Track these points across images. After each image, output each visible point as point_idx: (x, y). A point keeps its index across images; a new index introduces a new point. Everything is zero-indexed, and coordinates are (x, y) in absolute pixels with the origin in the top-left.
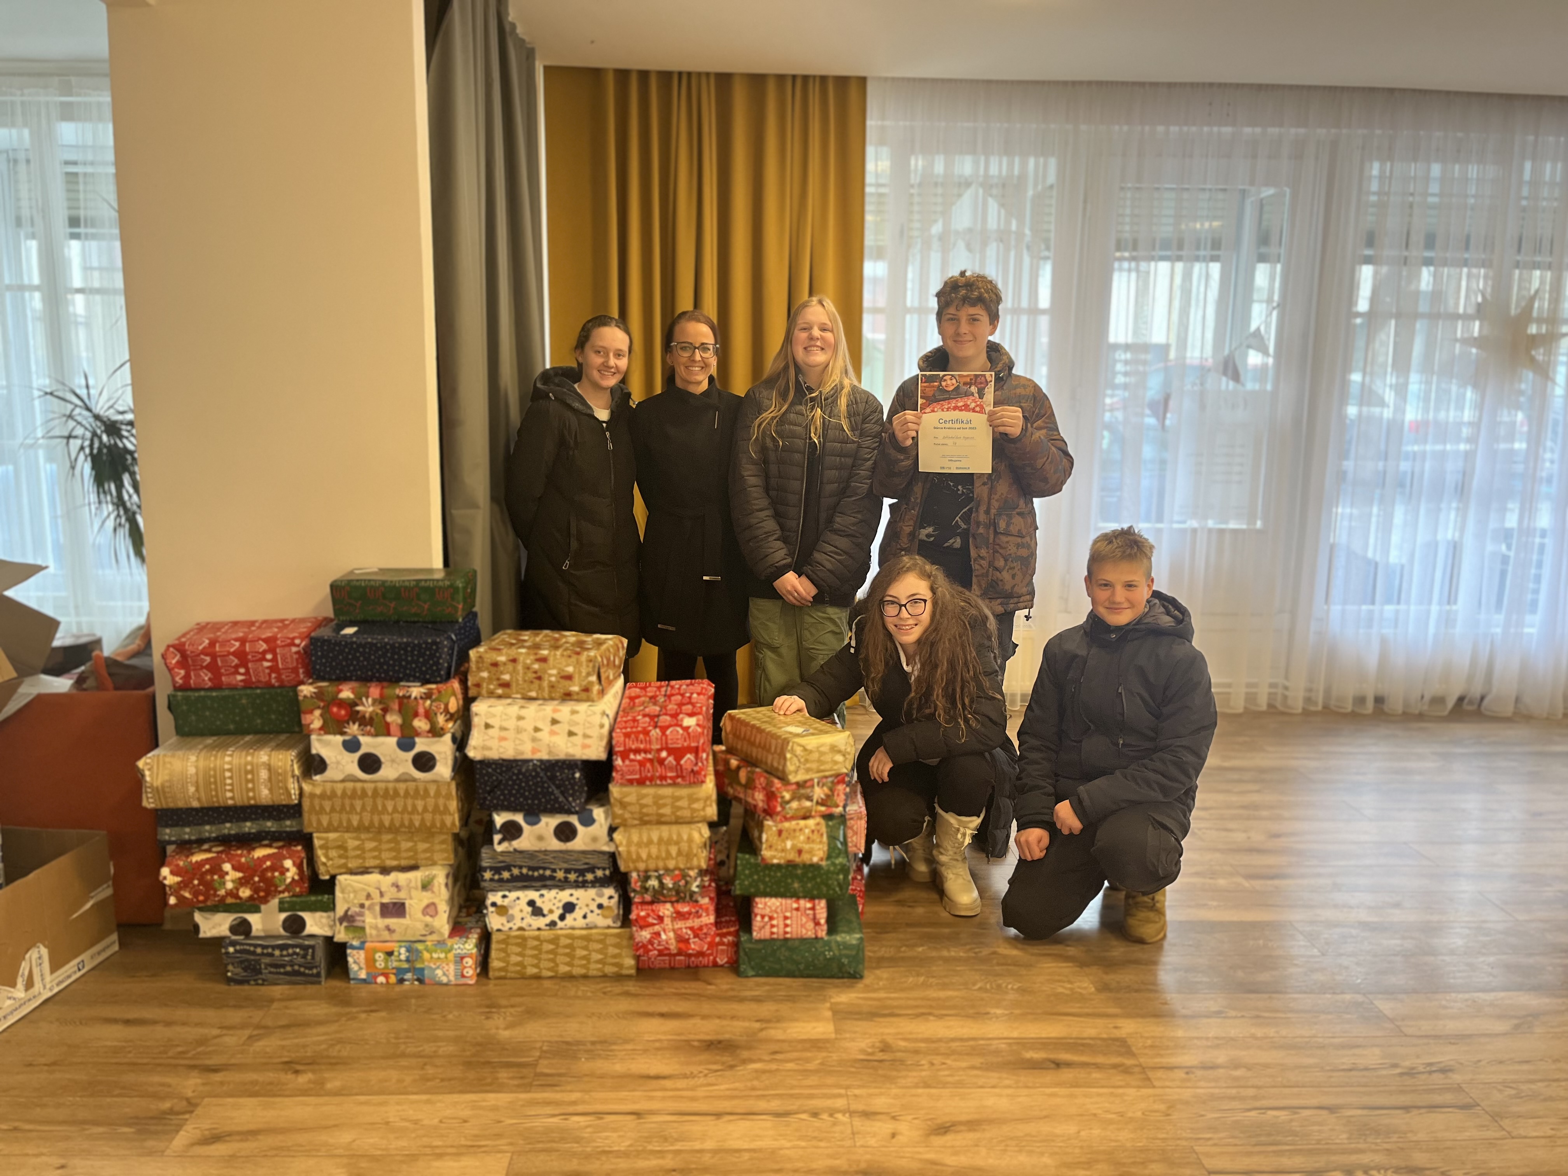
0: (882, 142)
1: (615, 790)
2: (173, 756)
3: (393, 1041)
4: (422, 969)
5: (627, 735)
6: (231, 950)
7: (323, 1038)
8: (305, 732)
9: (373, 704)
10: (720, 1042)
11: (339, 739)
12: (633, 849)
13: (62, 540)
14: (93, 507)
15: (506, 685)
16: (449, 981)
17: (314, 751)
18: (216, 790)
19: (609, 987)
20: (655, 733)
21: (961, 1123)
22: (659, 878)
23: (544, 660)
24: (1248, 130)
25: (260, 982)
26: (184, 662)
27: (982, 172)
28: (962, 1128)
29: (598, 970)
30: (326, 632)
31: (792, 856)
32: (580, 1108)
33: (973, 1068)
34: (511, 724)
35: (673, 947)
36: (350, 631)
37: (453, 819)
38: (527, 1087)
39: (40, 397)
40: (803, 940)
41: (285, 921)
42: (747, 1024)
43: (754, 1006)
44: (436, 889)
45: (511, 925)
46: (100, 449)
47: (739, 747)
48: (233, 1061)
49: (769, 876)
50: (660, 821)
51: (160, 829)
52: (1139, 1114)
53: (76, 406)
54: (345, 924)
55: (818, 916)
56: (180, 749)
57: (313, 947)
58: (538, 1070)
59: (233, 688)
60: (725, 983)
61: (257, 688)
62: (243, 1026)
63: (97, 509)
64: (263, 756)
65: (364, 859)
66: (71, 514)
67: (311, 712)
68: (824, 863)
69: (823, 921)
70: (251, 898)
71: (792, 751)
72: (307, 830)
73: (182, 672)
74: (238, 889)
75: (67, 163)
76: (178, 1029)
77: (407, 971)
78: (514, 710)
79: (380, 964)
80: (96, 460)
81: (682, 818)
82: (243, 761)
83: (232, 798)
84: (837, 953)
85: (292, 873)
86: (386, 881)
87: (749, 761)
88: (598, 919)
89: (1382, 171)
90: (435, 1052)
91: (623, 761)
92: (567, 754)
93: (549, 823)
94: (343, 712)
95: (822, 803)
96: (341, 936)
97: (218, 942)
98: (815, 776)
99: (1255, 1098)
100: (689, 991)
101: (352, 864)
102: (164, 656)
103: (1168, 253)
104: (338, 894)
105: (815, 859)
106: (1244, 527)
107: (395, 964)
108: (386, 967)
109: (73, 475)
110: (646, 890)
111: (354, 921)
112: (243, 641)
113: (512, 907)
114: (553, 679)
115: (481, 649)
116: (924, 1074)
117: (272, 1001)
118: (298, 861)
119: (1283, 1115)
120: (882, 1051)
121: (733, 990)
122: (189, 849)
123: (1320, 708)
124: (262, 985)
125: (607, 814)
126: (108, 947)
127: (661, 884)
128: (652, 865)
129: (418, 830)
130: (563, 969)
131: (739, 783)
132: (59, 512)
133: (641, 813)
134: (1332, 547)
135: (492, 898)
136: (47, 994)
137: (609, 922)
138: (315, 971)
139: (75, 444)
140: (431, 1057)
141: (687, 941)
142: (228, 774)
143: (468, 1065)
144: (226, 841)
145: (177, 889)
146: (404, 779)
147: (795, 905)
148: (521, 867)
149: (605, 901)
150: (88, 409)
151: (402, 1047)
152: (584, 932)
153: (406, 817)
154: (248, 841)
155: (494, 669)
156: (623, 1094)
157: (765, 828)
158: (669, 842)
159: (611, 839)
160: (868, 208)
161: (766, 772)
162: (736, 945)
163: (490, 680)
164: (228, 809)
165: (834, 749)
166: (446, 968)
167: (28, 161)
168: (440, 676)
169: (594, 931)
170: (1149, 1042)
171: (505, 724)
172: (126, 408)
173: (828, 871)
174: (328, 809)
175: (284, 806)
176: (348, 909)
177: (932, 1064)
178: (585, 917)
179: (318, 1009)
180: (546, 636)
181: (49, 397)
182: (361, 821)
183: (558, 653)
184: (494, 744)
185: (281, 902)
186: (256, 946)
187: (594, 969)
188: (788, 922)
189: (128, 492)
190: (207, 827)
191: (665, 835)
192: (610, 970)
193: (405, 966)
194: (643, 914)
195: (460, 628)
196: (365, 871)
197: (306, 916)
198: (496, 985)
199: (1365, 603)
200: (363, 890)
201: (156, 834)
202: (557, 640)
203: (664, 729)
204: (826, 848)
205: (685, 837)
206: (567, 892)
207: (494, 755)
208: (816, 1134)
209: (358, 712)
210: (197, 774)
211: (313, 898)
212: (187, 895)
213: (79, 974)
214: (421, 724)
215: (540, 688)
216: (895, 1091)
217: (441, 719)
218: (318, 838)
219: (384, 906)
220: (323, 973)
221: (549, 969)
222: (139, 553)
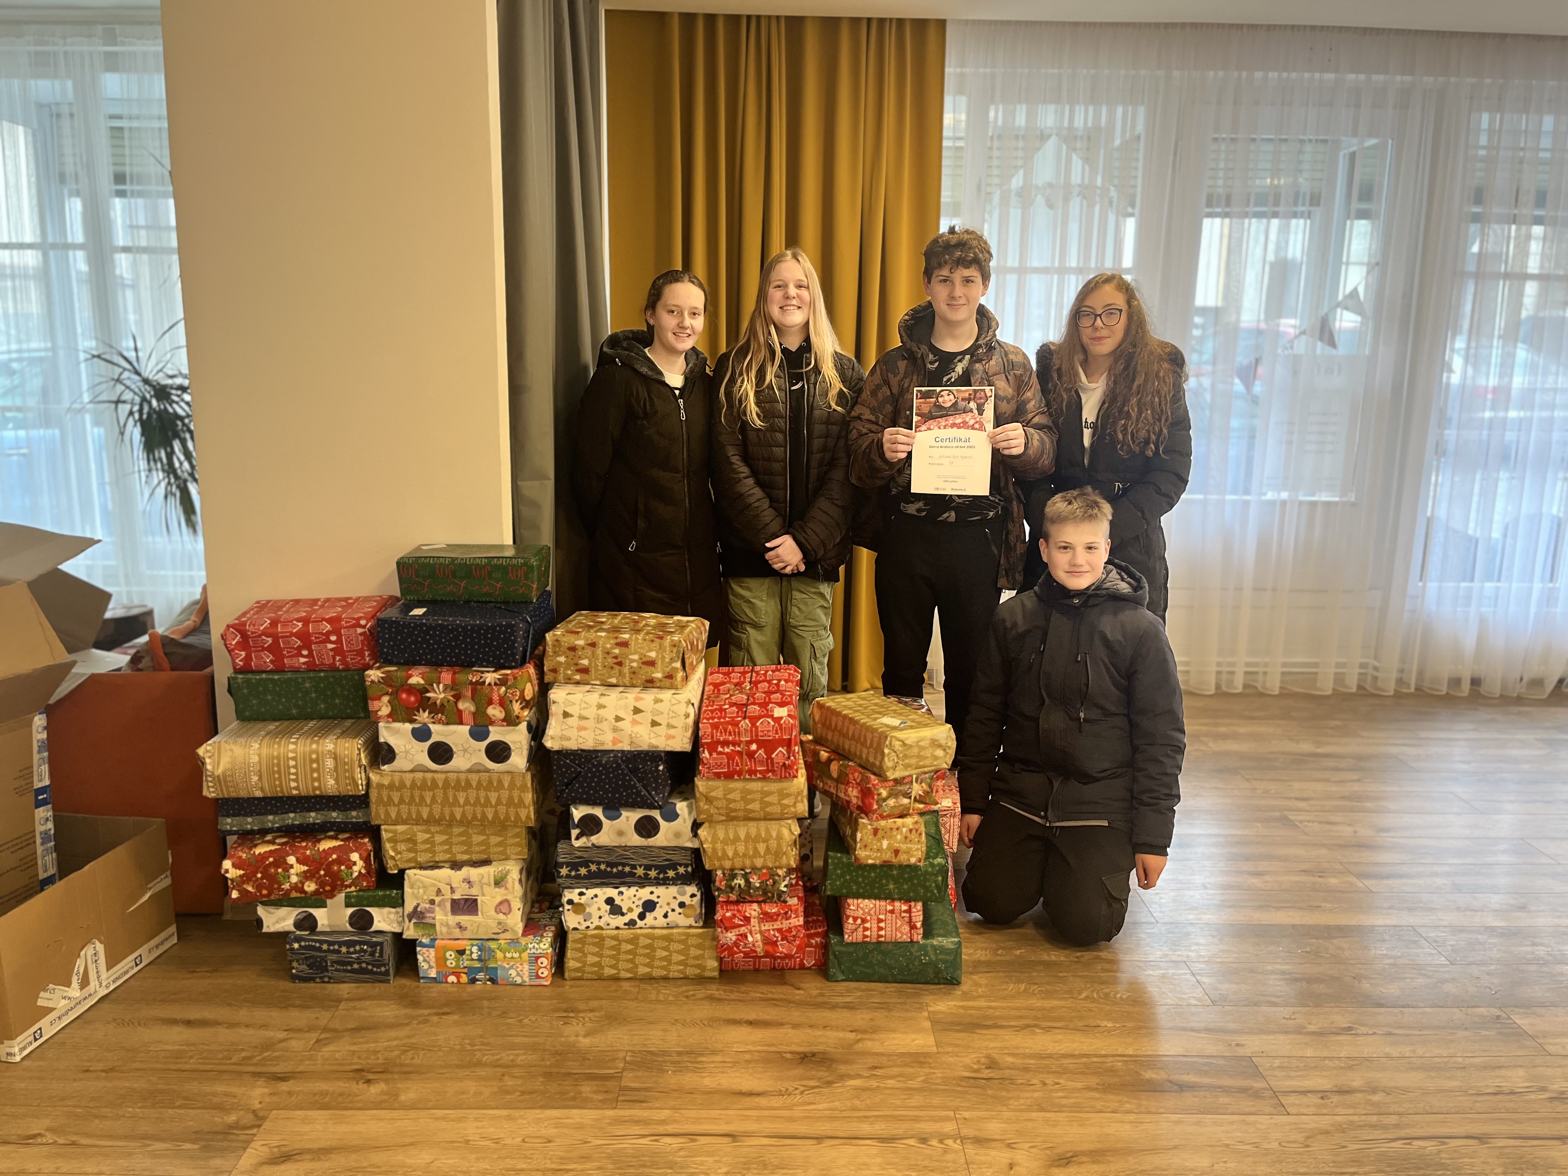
0: (960, 91)
1: (700, 784)
2: (235, 743)
3: (468, 1047)
4: (496, 969)
5: (715, 726)
6: (296, 946)
7: (395, 1043)
8: (373, 719)
9: (444, 691)
10: (814, 1055)
11: (409, 726)
12: (719, 846)
13: (110, 506)
14: (143, 475)
15: (585, 671)
16: (524, 981)
17: (382, 740)
18: (280, 779)
19: (690, 990)
20: (745, 724)
21: (1083, 1153)
22: (746, 877)
23: (624, 644)
24: (1351, 77)
25: (326, 979)
26: (244, 644)
27: (1066, 124)
28: (1085, 1159)
29: (679, 971)
30: (392, 613)
31: (888, 856)
32: (670, 1129)
33: (1088, 1088)
34: (591, 712)
35: (760, 949)
36: (419, 611)
37: (528, 813)
38: (613, 1103)
39: (86, 360)
40: (897, 944)
41: (352, 916)
42: (841, 1035)
43: (846, 1014)
44: (509, 885)
45: (588, 923)
46: (149, 414)
47: (829, 738)
48: (301, 1068)
49: (863, 876)
50: (748, 818)
51: (220, 819)
52: (1275, 1145)
53: (125, 369)
54: (414, 921)
55: (914, 919)
56: (241, 736)
57: (381, 944)
58: (623, 1084)
59: (296, 671)
60: (813, 986)
61: (321, 671)
62: (310, 1029)
63: (147, 477)
64: (329, 744)
65: (434, 853)
66: (120, 480)
67: (379, 698)
68: (921, 864)
69: (919, 925)
70: (316, 892)
71: (891, 746)
72: (375, 822)
73: (243, 654)
74: (303, 884)
75: (112, 117)
76: (242, 1031)
77: (480, 970)
78: (594, 698)
79: (451, 962)
80: (146, 426)
81: (772, 814)
82: (308, 749)
83: (296, 788)
84: (933, 957)
85: (359, 867)
86: (457, 877)
87: (839, 754)
88: (678, 918)
89: (1492, 122)
90: (513, 1060)
91: (711, 754)
92: (650, 745)
93: (630, 817)
94: (413, 699)
95: (919, 800)
96: (410, 933)
97: (283, 936)
98: (914, 773)
99: (1397, 1126)
100: (775, 996)
101: (422, 858)
102: (223, 637)
103: (1264, 209)
104: (407, 889)
105: (913, 860)
106: (1337, 499)
107: (466, 963)
108: (457, 966)
109: (122, 440)
110: (732, 889)
111: (424, 918)
112: (306, 621)
113: (589, 905)
114: (635, 665)
115: (558, 632)
116: (1036, 1095)
117: (339, 1001)
118: (365, 854)
119: (1430, 1147)
120: (988, 1068)
121: (822, 995)
122: (252, 841)
123: (1412, 690)
124: (329, 982)
125: (690, 807)
126: (167, 939)
127: (747, 881)
128: (738, 863)
129: (492, 823)
130: (643, 970)
131: (830, 777)
132: (107, 480)
133: (727, 808)
134: (1429, 521)
135: (568, 895)
136: (103, 992)
137: (691, 921)
138: (383, 969)
139: (124, 409)
140: (508, 1066)
141: (774, 944)
142: (292, 763)
143: (548, 1075)
144: (289, 831)
145: (240, 883)
146: (476, 769)
147: (890, 908)
148: (599, 863)
149: (687, 900)
150: (137, 373)
151: (478, 1055)
152: (665, 932)
153: (479, 810)
154: (312, 832)
155: (571, 654)
156: (715, 1113)
157: (860, 828)
158: (757, 839)
159: (696, 835)
160: (945, 162)
161: (861, 766)
162: (825, 947)
163: (567, 665)
164: (292, 798)
165: (935, 743)
166: (520, 967)
167: (72, 115)
168: (515, 660)
169: (675, 931)
170: (1277, 1063)
171: (585, 713)
172: (175, 372)
173: (926, 872)
174: (396, 800)
175: (350, 796)
176: (418, 904)
177: (1045, 1084)
178: (666, 916)
179: (388, 1011)
180: (624, 618)
181: (96, 360)
182: (431, 813)
183: (640, 637)
184: (573, 733)
185: (347, 897)
186: (322, 942)
187: (675, 971)
188: (882, 925)
189: (179, 459)
190: (271, 817)
191: (753, 832)
192: (691, 971)
193: (478, 965)
194: (728, 914)
195: (535, 609)
196: (435, 866)
197: (372, 910)
198: (572, 986)
199: (1464, 580)
200: (433, 885)
201: (217, 824)
202: (636, 622)
203: (754, 720)
204: (924, 849)
205: (774, 834)
206: (648, 889)
207: (572, 745)
208: (926, 1163)
209: (429, 698)
210: (260, 762)
211: (381, 893)
212: (250, 889)
213: (136, 969)
214: (495, 712)
215: (621, 673)
216: (1006, 1114)
217: (516, 707)
218: (386, 831)
219: (454, 902)
220: (392, 972)
221: (627, 971)
222: (191, 523)
